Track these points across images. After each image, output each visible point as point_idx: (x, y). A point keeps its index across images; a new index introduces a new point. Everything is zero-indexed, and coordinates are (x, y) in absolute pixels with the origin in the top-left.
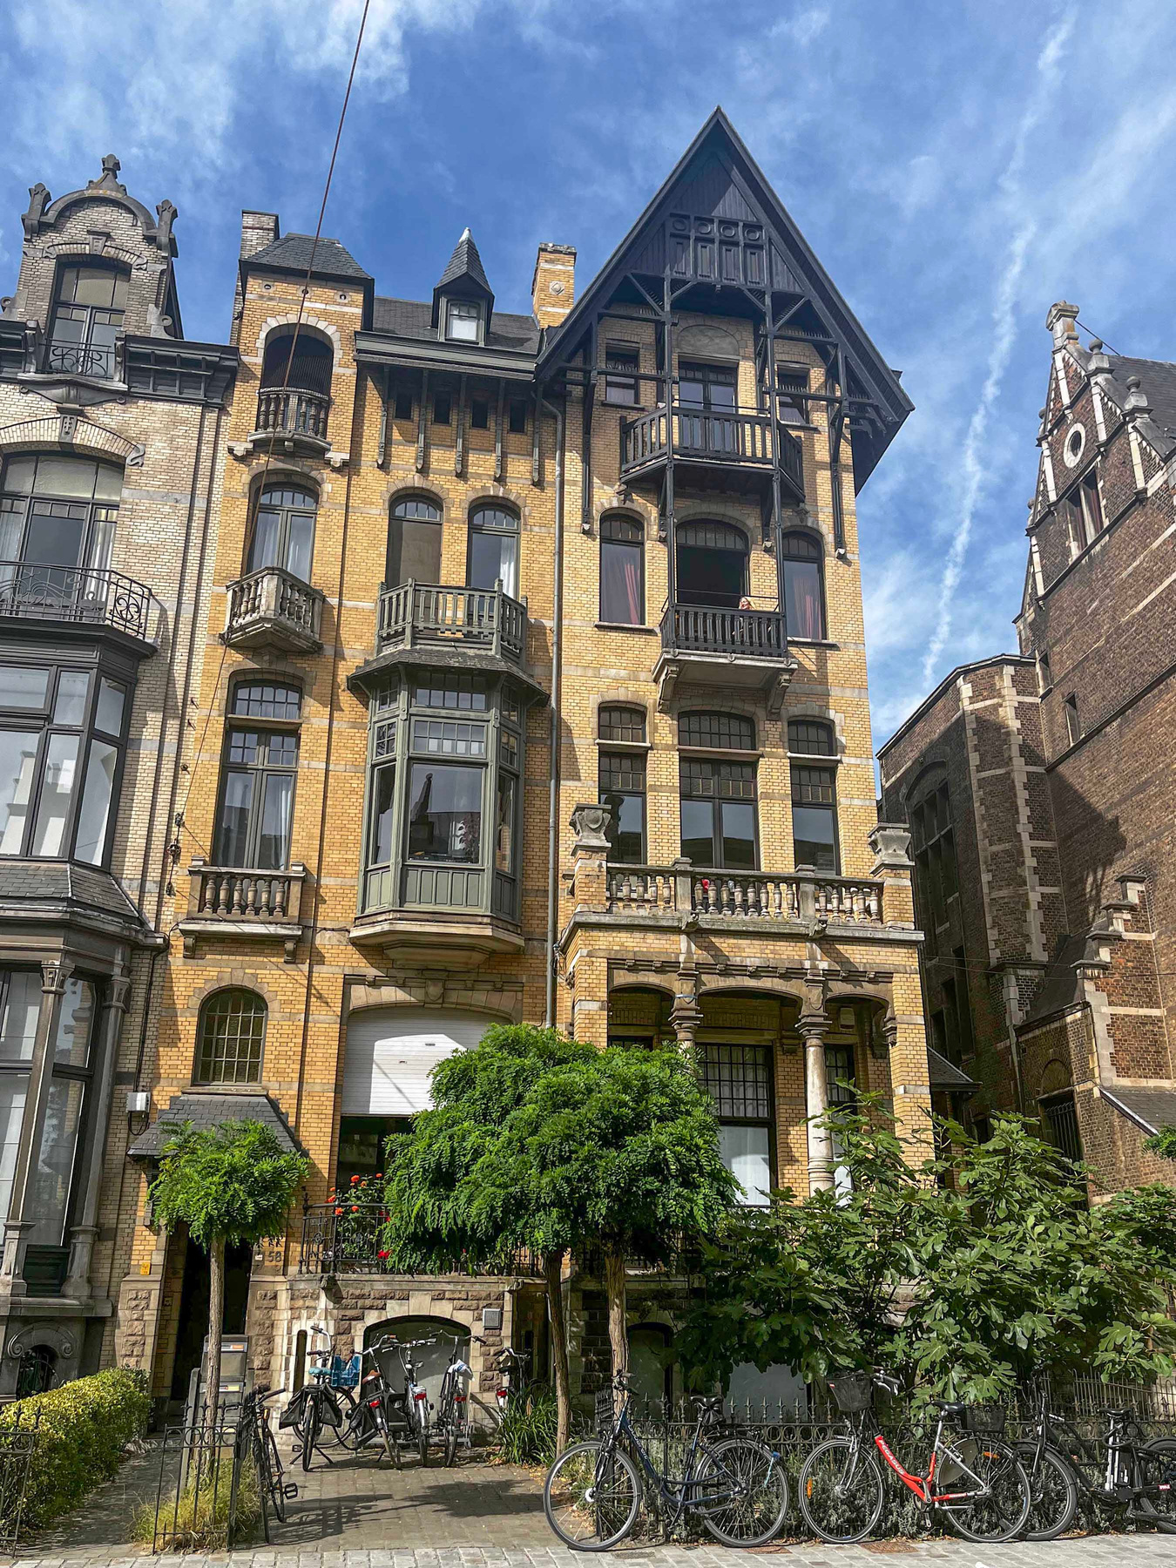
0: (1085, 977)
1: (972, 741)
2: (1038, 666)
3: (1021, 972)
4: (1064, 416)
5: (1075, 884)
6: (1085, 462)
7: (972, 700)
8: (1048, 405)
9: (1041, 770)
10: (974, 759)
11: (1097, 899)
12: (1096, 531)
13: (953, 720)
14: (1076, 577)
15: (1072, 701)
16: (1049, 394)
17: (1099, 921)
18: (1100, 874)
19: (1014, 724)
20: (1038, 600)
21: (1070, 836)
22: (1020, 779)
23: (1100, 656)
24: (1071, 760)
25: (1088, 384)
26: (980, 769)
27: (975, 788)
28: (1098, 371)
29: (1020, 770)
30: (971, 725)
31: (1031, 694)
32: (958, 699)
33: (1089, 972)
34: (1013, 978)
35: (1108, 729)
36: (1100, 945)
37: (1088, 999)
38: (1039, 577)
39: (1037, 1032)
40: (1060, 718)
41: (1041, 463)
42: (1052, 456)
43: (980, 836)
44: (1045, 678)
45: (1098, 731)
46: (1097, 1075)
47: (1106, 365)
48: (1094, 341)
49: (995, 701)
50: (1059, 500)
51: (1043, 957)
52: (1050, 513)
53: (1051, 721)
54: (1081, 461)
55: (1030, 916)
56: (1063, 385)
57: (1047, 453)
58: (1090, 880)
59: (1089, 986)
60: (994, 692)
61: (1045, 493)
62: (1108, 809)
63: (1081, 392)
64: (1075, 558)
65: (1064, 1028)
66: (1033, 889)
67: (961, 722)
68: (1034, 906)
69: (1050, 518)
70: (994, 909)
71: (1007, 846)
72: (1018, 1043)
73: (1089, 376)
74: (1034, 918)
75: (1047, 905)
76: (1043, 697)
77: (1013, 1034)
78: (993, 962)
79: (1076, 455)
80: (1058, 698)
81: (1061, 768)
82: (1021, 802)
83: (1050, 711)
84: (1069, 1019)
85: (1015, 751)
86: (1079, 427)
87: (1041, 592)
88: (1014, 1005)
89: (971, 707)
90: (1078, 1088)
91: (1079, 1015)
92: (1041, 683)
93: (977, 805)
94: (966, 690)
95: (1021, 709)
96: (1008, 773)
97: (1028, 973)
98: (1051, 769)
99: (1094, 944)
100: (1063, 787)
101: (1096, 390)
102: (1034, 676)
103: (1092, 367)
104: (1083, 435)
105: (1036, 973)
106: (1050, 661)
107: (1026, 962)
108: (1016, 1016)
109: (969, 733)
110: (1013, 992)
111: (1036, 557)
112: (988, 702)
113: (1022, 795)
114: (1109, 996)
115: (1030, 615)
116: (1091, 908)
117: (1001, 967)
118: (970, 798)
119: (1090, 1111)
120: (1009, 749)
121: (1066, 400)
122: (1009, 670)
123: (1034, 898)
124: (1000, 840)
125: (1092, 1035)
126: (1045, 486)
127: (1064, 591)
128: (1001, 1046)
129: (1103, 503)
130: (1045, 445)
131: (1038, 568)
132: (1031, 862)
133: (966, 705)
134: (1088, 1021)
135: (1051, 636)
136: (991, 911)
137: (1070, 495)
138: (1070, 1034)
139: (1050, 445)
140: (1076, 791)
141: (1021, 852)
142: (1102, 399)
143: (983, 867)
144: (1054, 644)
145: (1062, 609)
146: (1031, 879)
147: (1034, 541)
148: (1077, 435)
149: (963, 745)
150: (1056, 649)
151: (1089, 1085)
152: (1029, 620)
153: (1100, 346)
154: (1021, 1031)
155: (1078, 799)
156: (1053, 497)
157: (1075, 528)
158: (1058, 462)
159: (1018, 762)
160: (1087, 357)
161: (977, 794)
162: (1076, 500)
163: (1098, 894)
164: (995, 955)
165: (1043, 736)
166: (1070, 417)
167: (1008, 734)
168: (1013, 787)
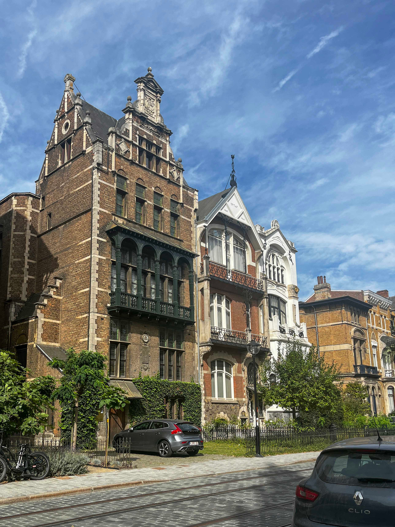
0: (38, 308)
1: (14, 220)
2: (41, 200)
3: (17, 303)
4: (64, 115)
5: (40, 277)
6: (69, 134)
7: (17, 206)
8: (60, 109)
9: (35, 236)
10: (13, 227)
11: (46, 283)
12: (68, 159)
13: (8, 211)
14: (58, 173)
15: (50, 215)
16: (61, 105)
17: (46, 290)
18: (48, 275)
19: (29, 218)
20: (45, 177)
21: (41, 260)
22: (28, 237)
23: (62, 202)
24: (46, 235)
25: (74, 107)
26: (15, 231)
27: (12, 237)
28: (78, 104)
29: (29, 235)
30: (14, 215)
31: (37, 209)
32: (11, 204)
33: (40, 306)
34: (14, 305)
35: (60, 227)
36: (45, 298)
37: (37, 315)
38: (47, 169)
39: (19, 324)
40: (45, 220)
41: (54, 129)
42: (58, 128)
43: (11, 254)
44: (42, 205)
45: (57, 227)
46: (36, 340)
47: (81, 103)
48: (78, 93)
49: (24, 208)
50: (58, 144)
51: (25, 299)
52: (54, 148)
53: (42, 220)
54: (67, 133)
55: (23, 285)
56: (66, 104)
57: (57, 126)
58: (45, 276)
59: (39, 311)
60: (24, 205)
61: (54, 140)
62: (55, 254)
63: (71, 109)
64: (59, 166)
65: (28, 323)
66: (26, 276)
67: (11, 213)
68: (25, 282)
69: (53, 150)
70: (11, 281)
71: (20, 260)
72: (11, 327)
73: (75, 105)
74: (25, 286)
75: (30, 282)
76: (41, 211)
77: (10, 324)
78: (8, 298)
79: (66, 130)
80: (45, 213)
81: (42, 237)
82: (27, 245)
83: (42, 217)
84: (30, 321)
85: (28, 228)
86: (68, 121)
87: (46, 174)
88: (12, 314)
89: (15, 208)
90: (29, 344)
91: (34, 320)
92: (41, 206)
93: (11, 243)
94: (15, 202)
95: (32, 214)
96: (24, 234)
97: (19, 304)
98: (39, 236)
99: (43, 298)
100: (42, 243)
101: (76, 110)
102: (39, 203)
103: (76, 102)
104: (69, 125)
105: (22, 304)
106: (45, 199)
107: (19, 300)
108: (13, 318)
109: (13, 217)
110: (13, 310)
111: (47, 162)
112: (22, 208)
113: (28, 243)
114: (44, 315)
115: (41, 181)
116: (44, 285)
117: (10, 301)
118: (9, 240)
119: (31, 351)
120: (26, 226)
121: (66, 110)
122: (31, 199)
123: (26, 279)
124: (18, 257)
125: (37, 327)
126: (54, 138)
127: (54, 176)
128: (5, 327)
129: (72, 150)
130: (56, 123)
131: (47, 166)
132: (27, 267)
133: (14, 207)
134: (36, 322)
135: (47, 191)
136: (10, 281)
137: (62, 143)
138: (30, 326)
139: (58, 124)
140: (46, 246)
141: (24, 263)
142: (77, 114)
143: (10, 265)
144: (48, 194)
145: (53, 183)
146: (26, 272)
147: (47, 156)
148: (67, 124)
149: (10, 221)
150: (48, 196)
151: (33, 343)
152: (41, 183)
153: (80, 96)
154: (13, 323)
155: (46, 249)
156: (56, 142)
157: (61, 156)
158: (60, 131)
159: (28, 231)
160: (75, 97)
161: (12, 239)
162: (63, 147)
163: (47, 281)
164: (9, 296)
165: (38, 224)
166: (66, 116)
167: (27, 221)
168: (25, 240)
